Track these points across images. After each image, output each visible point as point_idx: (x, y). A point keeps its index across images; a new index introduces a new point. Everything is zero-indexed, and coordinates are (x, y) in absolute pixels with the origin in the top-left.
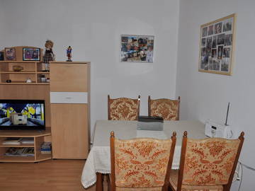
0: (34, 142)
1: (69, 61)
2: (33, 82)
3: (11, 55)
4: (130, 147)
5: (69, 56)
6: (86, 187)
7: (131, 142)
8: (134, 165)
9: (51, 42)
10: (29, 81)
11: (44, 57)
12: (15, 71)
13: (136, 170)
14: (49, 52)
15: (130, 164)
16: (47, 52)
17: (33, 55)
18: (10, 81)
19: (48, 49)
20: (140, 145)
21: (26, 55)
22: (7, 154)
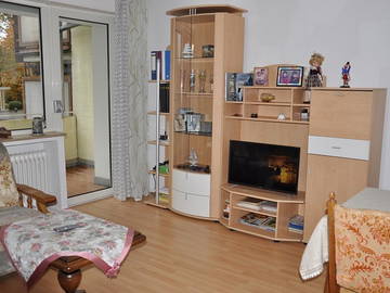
0: (277, 210)
1: (346, 86)
2: (286, 119)
3: (262, 78)
4: (356, 221)
5: (345, 78)
6: (305, 278)
7: (358, 213)
8: (364, 255)
9: (319, 57)
10: (281, 117)
11: (307, 81)
12: (264, 101)
13: (368, 265)
14: (315, 72)
15: (357, 250)
16: (312, 72)
17: (292, 78)
18: (256, 116)
19: (314, 68)
20: (372, 221)
21: (282, 77)
22: (242, 221)
